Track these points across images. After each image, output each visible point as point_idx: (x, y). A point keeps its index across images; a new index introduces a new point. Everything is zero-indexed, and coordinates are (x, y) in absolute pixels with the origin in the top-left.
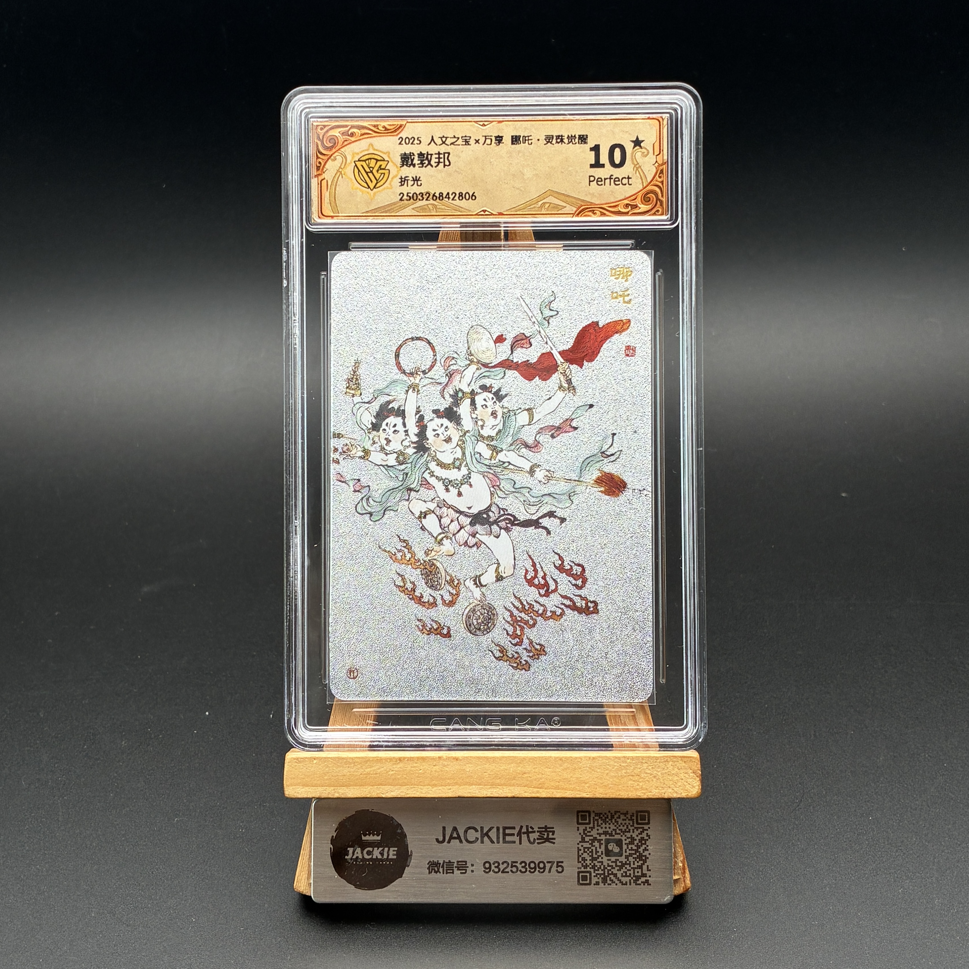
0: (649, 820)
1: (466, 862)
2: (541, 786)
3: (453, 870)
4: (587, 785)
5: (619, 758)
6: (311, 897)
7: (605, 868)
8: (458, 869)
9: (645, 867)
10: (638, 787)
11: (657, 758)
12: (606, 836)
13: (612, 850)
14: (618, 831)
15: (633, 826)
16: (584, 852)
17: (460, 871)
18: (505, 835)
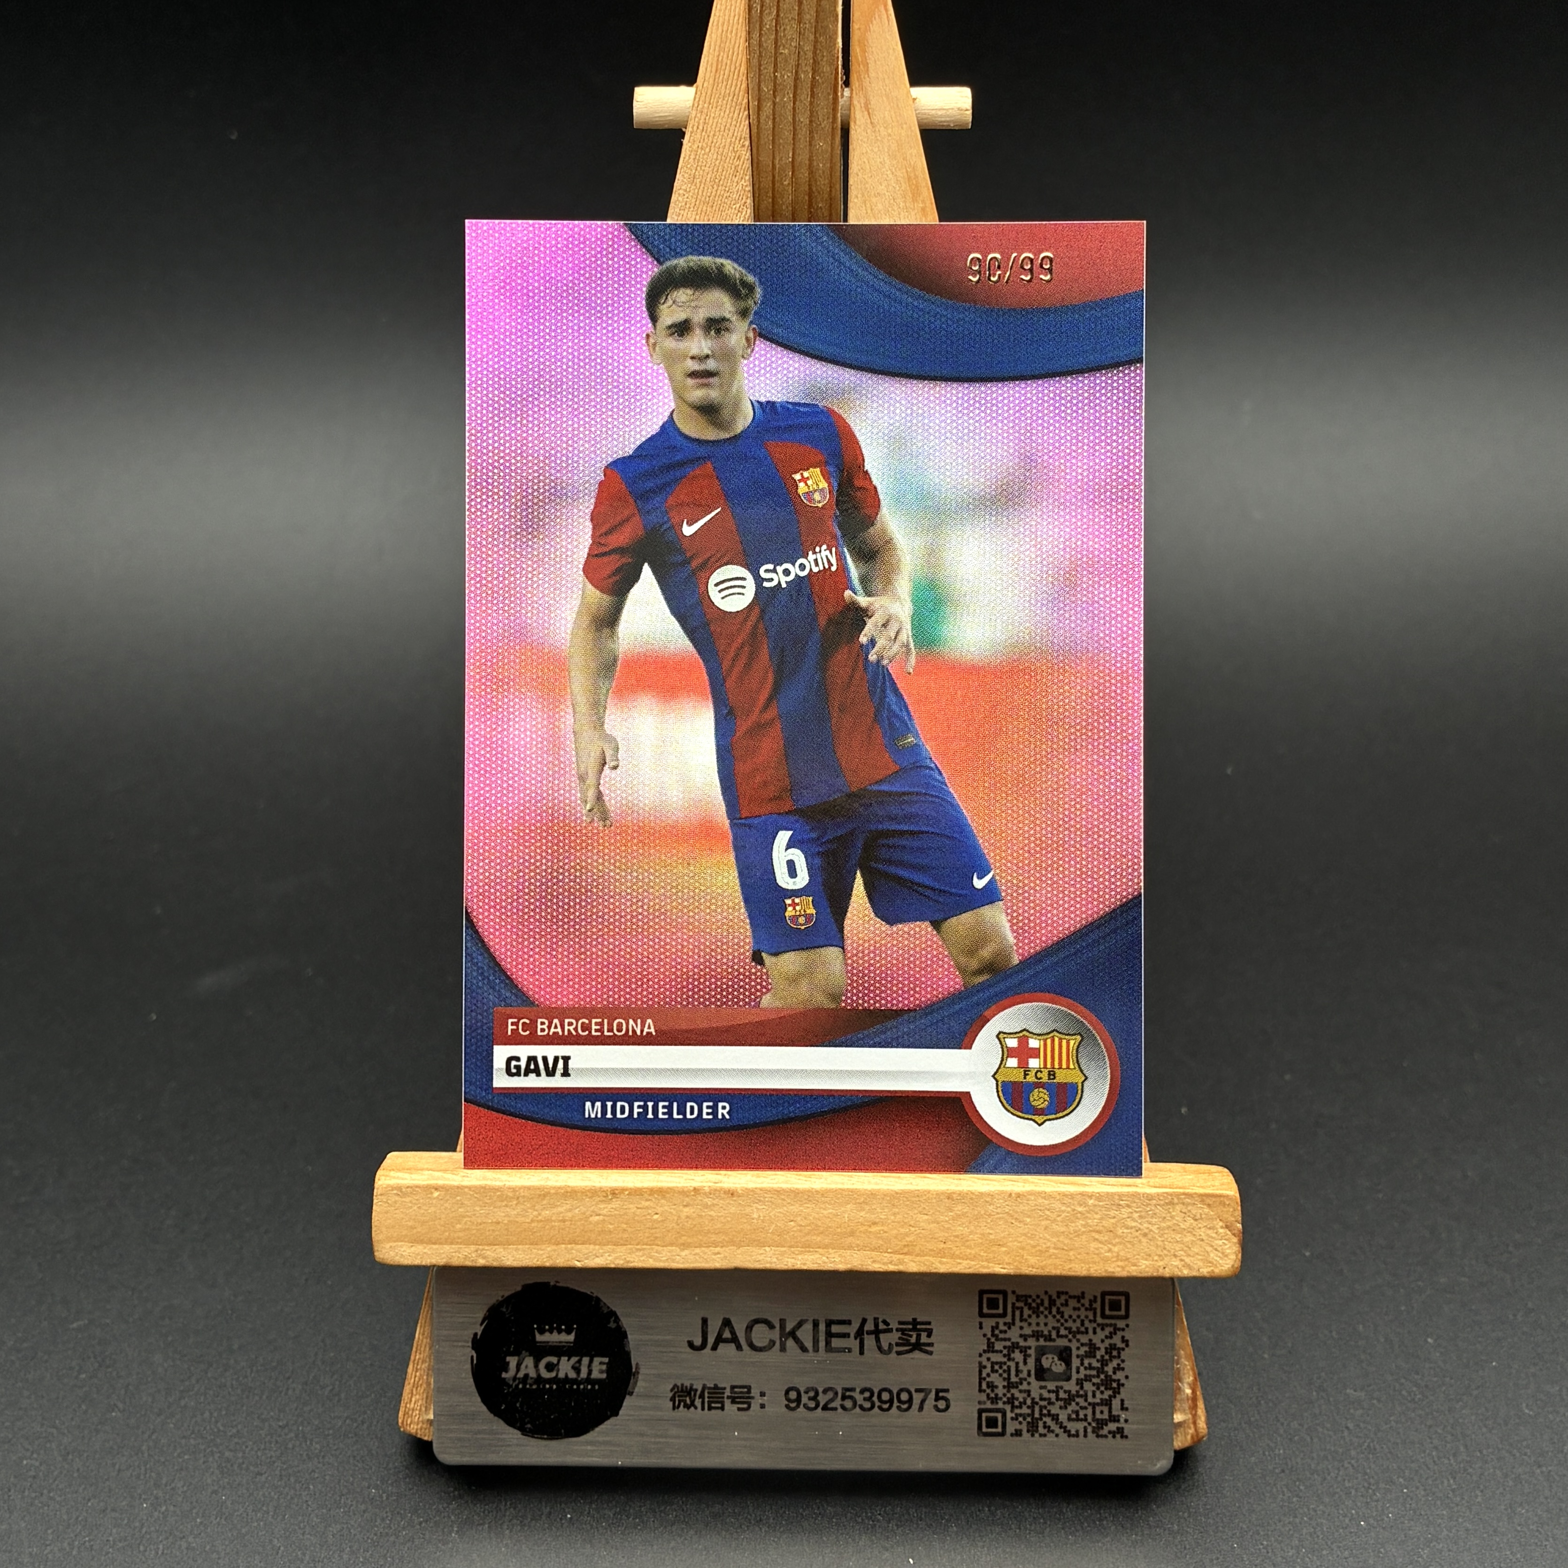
0: (1127, 1310)
1: (748, 1388)
2: (907, 1250)
3: (723, 1403)
4: (1004, 1249)
5: (1072, 1196)
7: (1034, 1403)
8: (733, 1402)
9: (1116, 1403)
10: (1107, 1255)
11: (1150, 1197)
12: (1038, 1340)
13: (1049, 1369)
14: (1063, 1332)
15: (1095, 1321)
16: (993, 1371)
17: (736, 1406)
18: (829, 1335)
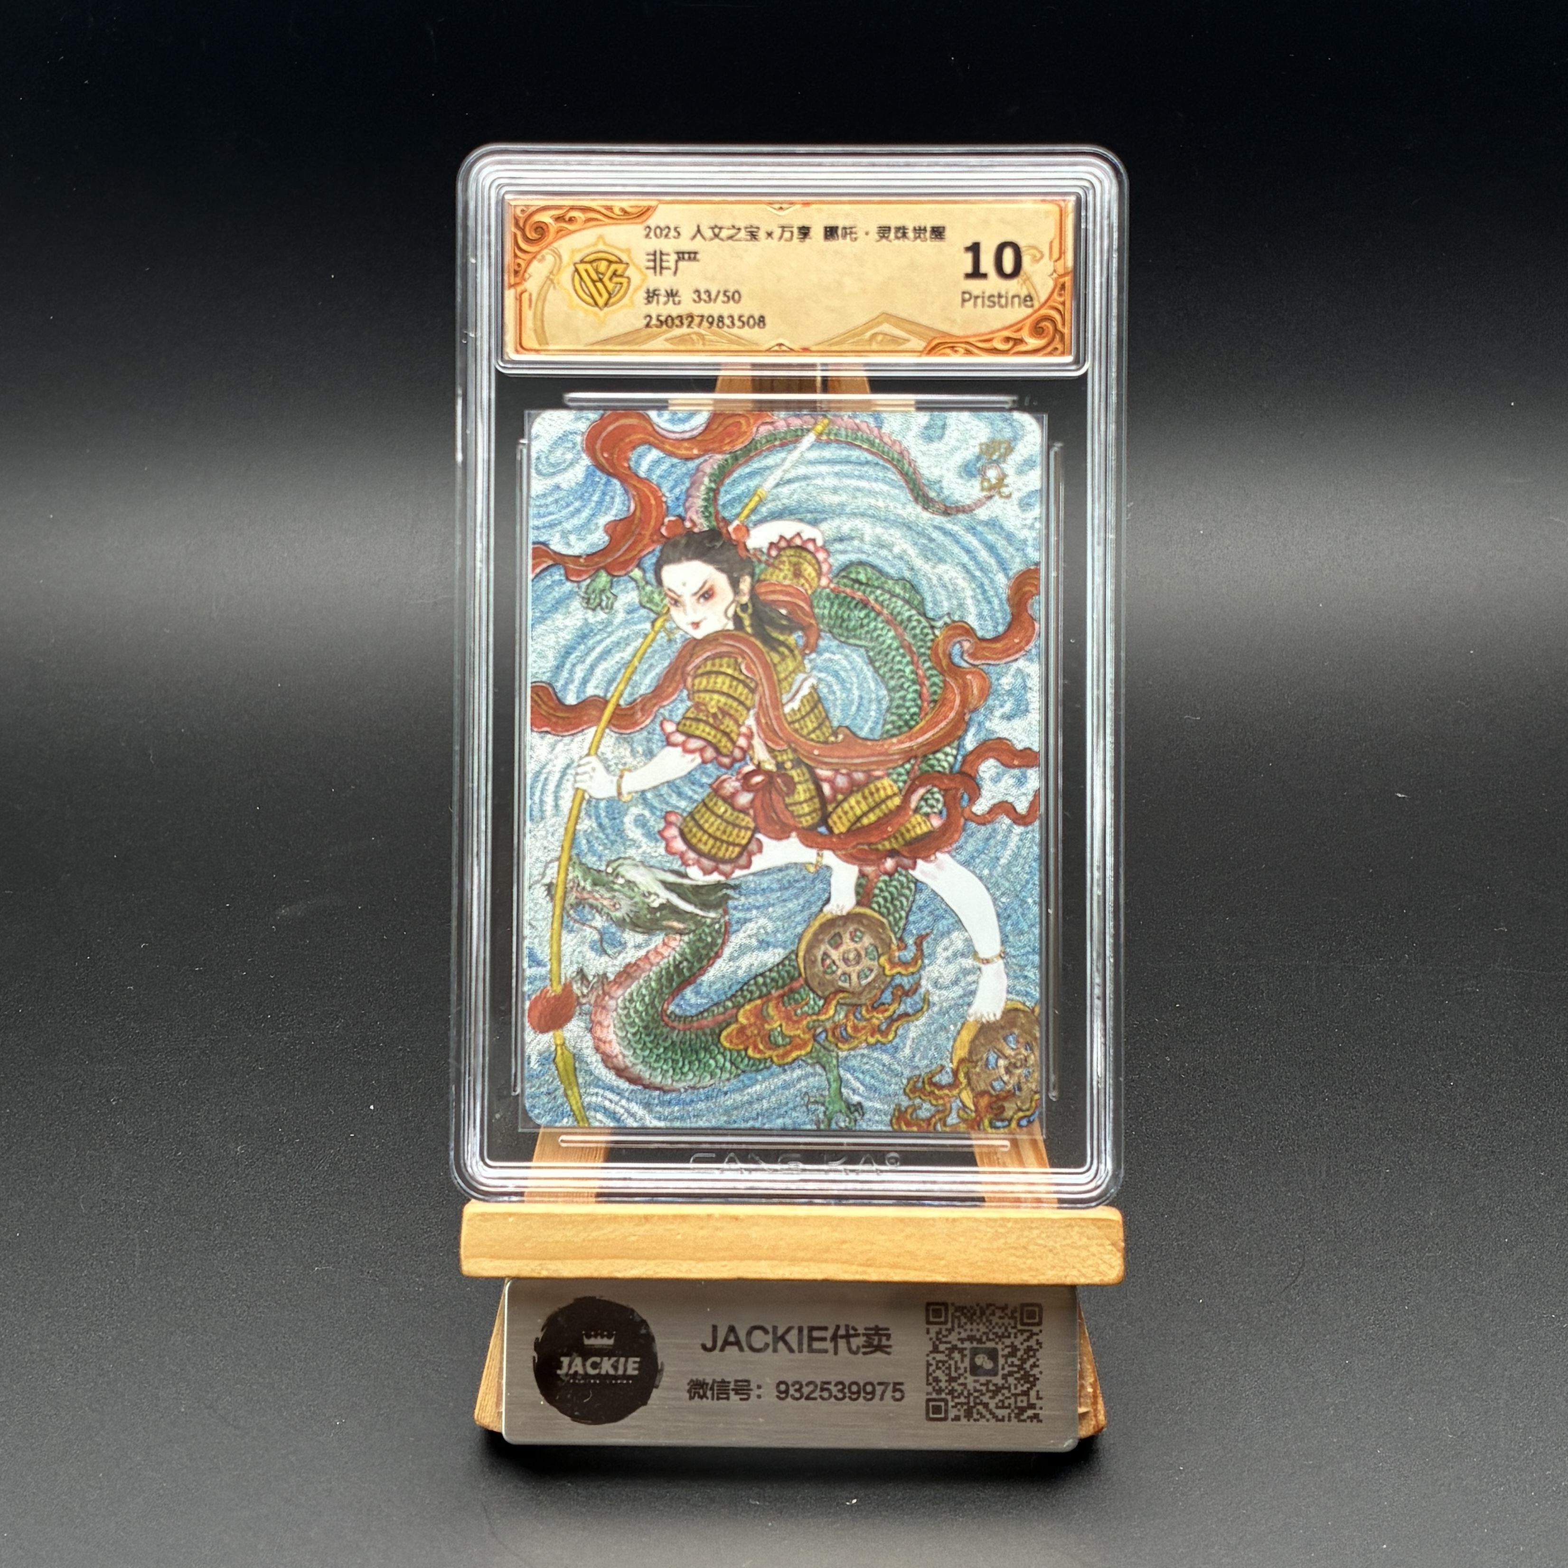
0: (1041, 1318)
1: (748, 1381)
2: (870, 1263)
3: (728, 1394)
4: (943, 1262)
5: (995, 1220)
6: (500, 1434)
7: (970, 1394)
8: (737, 1394)
9: (1033, 1393)
10: (1022, 1266)
11: (1053, 1221)
12: (972, 1343)
13: (981, 1367)
14: (991, 1336)
15: (1014, 1327)
16: (938, 1368)
17: (738, 1397)
18: (811, 1339)
